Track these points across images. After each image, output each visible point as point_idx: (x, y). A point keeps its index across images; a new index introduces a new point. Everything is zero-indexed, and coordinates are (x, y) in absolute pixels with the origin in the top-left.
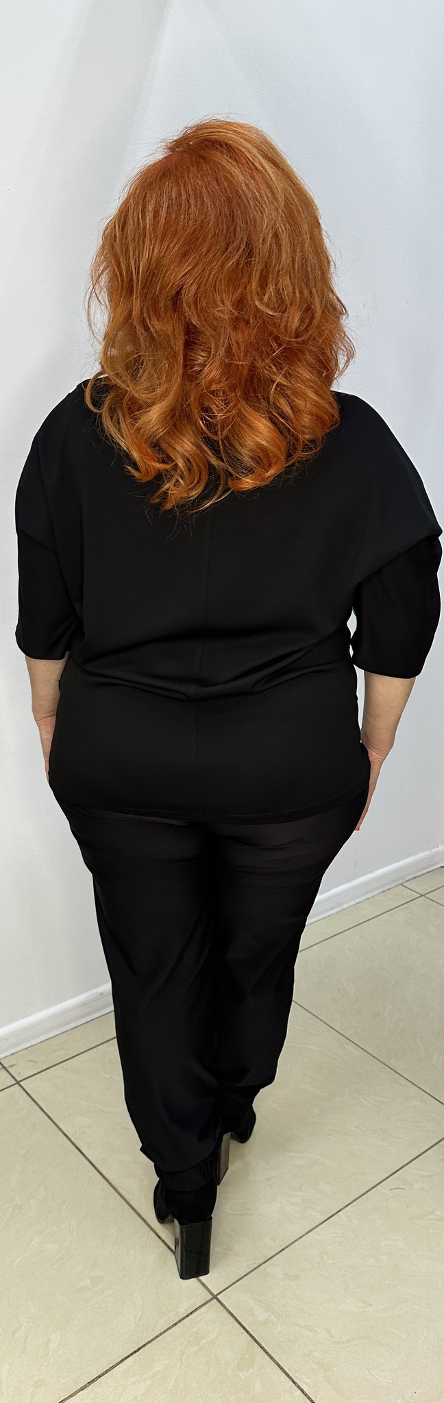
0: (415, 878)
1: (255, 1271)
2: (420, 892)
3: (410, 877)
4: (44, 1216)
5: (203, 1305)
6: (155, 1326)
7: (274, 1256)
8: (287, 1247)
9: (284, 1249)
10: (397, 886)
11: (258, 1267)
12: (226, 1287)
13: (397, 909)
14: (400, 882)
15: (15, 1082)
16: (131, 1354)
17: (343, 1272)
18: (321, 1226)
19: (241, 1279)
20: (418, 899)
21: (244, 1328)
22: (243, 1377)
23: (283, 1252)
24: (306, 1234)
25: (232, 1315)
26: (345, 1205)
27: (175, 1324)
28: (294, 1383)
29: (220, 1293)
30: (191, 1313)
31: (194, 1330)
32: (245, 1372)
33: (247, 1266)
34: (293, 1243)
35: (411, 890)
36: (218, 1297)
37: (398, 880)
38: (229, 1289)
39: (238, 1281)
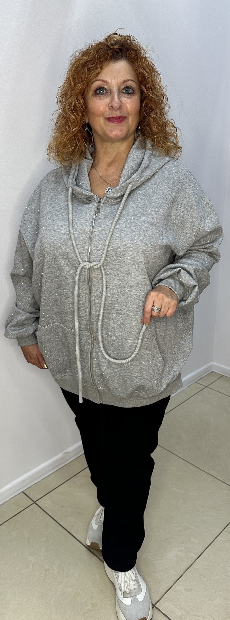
0: (201, 378)
2: (205, 385)
3: (199, 379)
7: (177, 580)
9: (181, 576)
10: (194, 383)
11: (171, 588)
13: (195, 395)
14: (195, 381)
15: (33, 502)
17: (212, 584)
19: (165, 594)
20: (205, 389)
25: (165, 615)
26: (205, 549)
29: (156, 604)
33: (166, 587)
34: (185, 572)
35: (201, 384)
36: (156, 606)
37: (194, 380)
38: (160, 601)
39: (163, 596)
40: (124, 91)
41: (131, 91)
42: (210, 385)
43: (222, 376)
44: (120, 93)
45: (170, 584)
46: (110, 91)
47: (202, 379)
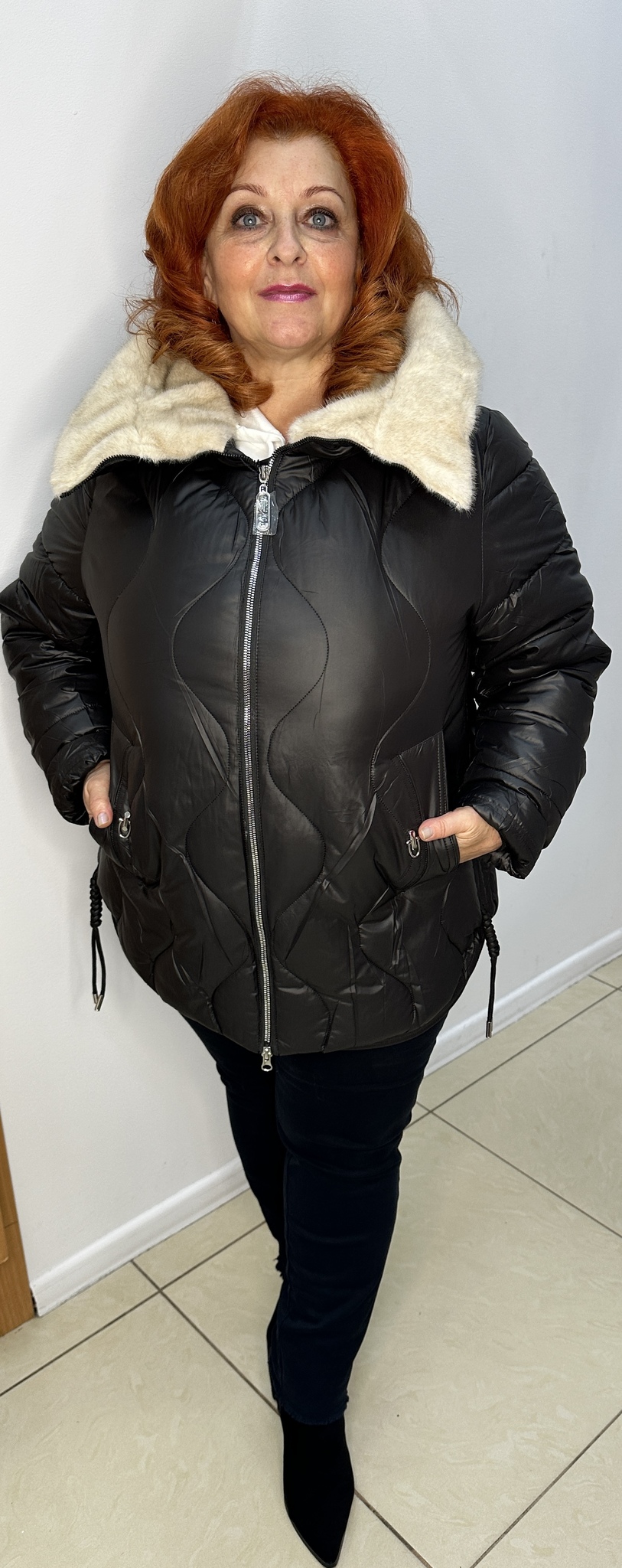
0: (604, 966)
2: (613, 984)
3: (596, 967)
4: (217, 1488)
8: (530, 1507)
9: (527, 1509)
10: (584, 978)
11: (496, 1542)
13: (589, 1009)
14: (588, 972)
15: (156, 1291)
18: (568, 1472)
19: (480, 1560)
20: (616, 993)
23: (527, 1514)
33: (485, 1540)
34: (537, 1500)
35: (602, 982)
37: (586, 970)
40: (310, 221)
41: (328, 221)
44: (297, 225)
45: (497, 1533)
46: (272, 219)
47: (607, 967)
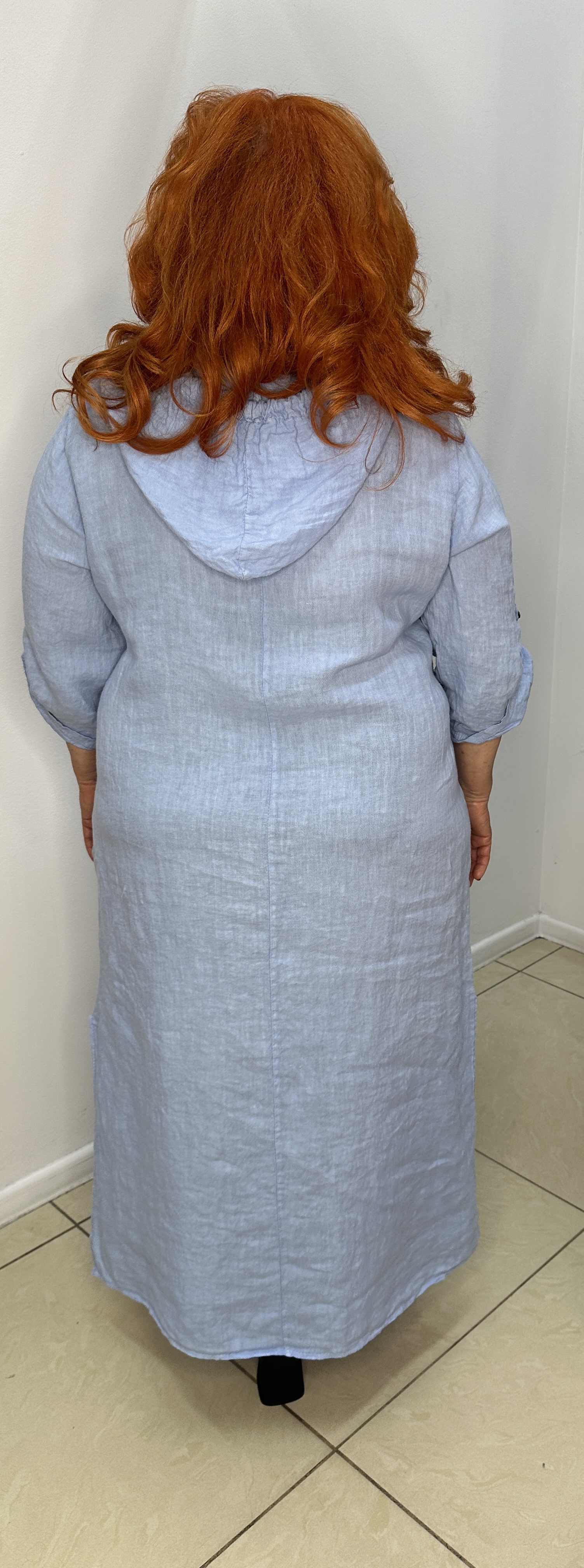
0: (509, 953)
1: (379, 1414)
2: (517, 968)
3: (504, 952)
5: (323, 1461)
6: (270, 1493)
7: (397, 1396)
8: (411, 1383)
9: (408, 1386)
10: (489, 963)
11: (379, 1411)
12: (347, 1437)
13: (492, 989)
14: (495, 957)
15: (73, 1225)
16: (245, 1529)
17: (479, 1405)
18: (447, 1355)
19: (363, 1425)
20: (515, 975)
21: (373, 1482)
22: (377, 1539)
23: (408, 1389)
24: (431, 1365)
25: (358, 1469)
27: (293, 1488)
28: (437, 1537)
29: (340, 1445)
30: (311, 1472)
31: (315, 1491)
32: (379, 1533)
35: (507, 966)
36: (340, 1449)
37: (492, 955)
38: (351, 1439)
39: (360, 1428)
42: (529, 966)
43: (560, 948)
47: (511, 953)
